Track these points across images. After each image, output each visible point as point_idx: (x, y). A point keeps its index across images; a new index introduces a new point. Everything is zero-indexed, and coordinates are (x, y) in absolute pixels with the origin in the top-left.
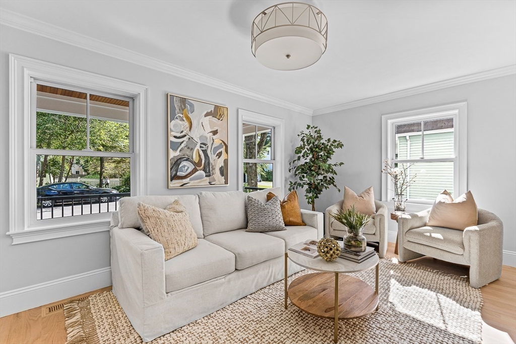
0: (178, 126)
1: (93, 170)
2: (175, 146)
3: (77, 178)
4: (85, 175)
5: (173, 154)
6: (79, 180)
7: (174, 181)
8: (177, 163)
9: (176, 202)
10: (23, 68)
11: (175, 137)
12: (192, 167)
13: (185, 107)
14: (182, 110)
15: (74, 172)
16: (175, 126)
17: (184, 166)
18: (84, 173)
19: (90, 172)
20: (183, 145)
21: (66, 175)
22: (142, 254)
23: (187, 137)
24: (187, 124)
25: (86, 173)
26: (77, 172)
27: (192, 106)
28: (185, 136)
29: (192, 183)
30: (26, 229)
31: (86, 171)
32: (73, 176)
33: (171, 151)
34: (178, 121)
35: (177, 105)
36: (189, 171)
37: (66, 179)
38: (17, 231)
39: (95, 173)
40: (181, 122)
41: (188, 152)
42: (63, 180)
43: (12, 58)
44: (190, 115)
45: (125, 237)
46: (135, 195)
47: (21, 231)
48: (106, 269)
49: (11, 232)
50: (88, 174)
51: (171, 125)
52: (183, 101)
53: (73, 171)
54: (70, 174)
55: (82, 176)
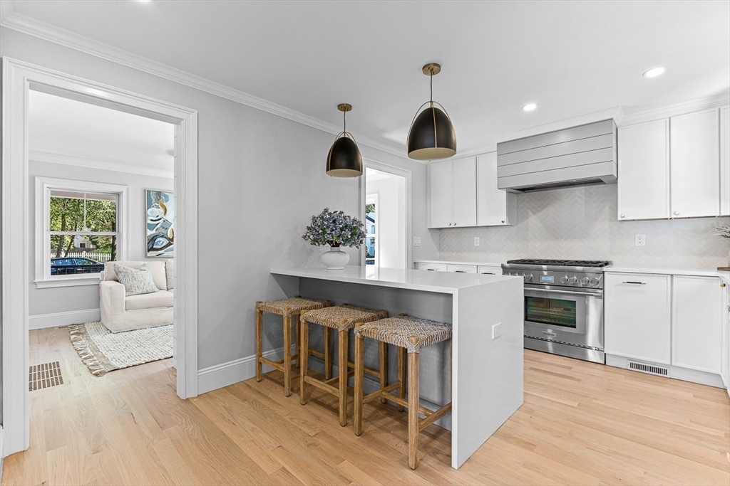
0: (154, 212)
1: (104, 242)
2: (151, 227)
3: (82, 252)
4: (93, 249)
5: (150, 233)
6: (84, 255)
7: (150, 252)
8: (153, 239)
9: (144, 265)
10: (43, 184)
11: (152, 220)
12: (166, 242)
13: (160, 198)
14: (157, 200)
15: (78, 245)
16: (151, 212)
17: (160, 241)
18: (91, 246)
19: (99, 244)
20: (158, 226)
21: (66, 249)
22: (111, 288)
23: (163, 220)
24: (162, 210)
25: (95, 247)
26: (82, 245)
27: (167, 197)
28: (160, 219)
29: (166, 254)
30: (45, 280)
31: (94, 243)
32: (75, 250)
33: (148, 230)
34: (154, 209)
35: (153, 197)
36: (164, 245)
37: (66, 254)
38: (39, 280)
39: (107, 246)
40: (156, 209)
41: (163, 231)
42: (63, 255)
43: (36, 178)
44: (165, 204)
45: (107, 285)
46: (120, 260)
47: (42, 280)
48: (96, 310)
49: (36, 281)
50: (98, 247)
51: (149, 212)
52: (159, 194)
53: (77, 243)
54: (72, 247)
55: (88, 250)
